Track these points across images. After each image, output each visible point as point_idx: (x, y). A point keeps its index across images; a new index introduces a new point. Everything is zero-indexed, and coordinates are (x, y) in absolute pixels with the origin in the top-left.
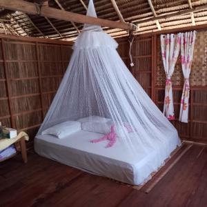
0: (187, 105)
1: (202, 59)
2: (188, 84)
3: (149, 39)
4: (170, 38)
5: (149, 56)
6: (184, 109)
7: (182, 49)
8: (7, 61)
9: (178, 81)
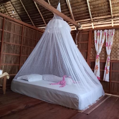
0: (109, 71)
1: (117, 45)
2: (109, 58)
3: (88, 33)
4: (100, 32)
5: (87, 42)
6: (106, 73)
7: (107, 38)
8: (4, 31)
9: (103, 57)
